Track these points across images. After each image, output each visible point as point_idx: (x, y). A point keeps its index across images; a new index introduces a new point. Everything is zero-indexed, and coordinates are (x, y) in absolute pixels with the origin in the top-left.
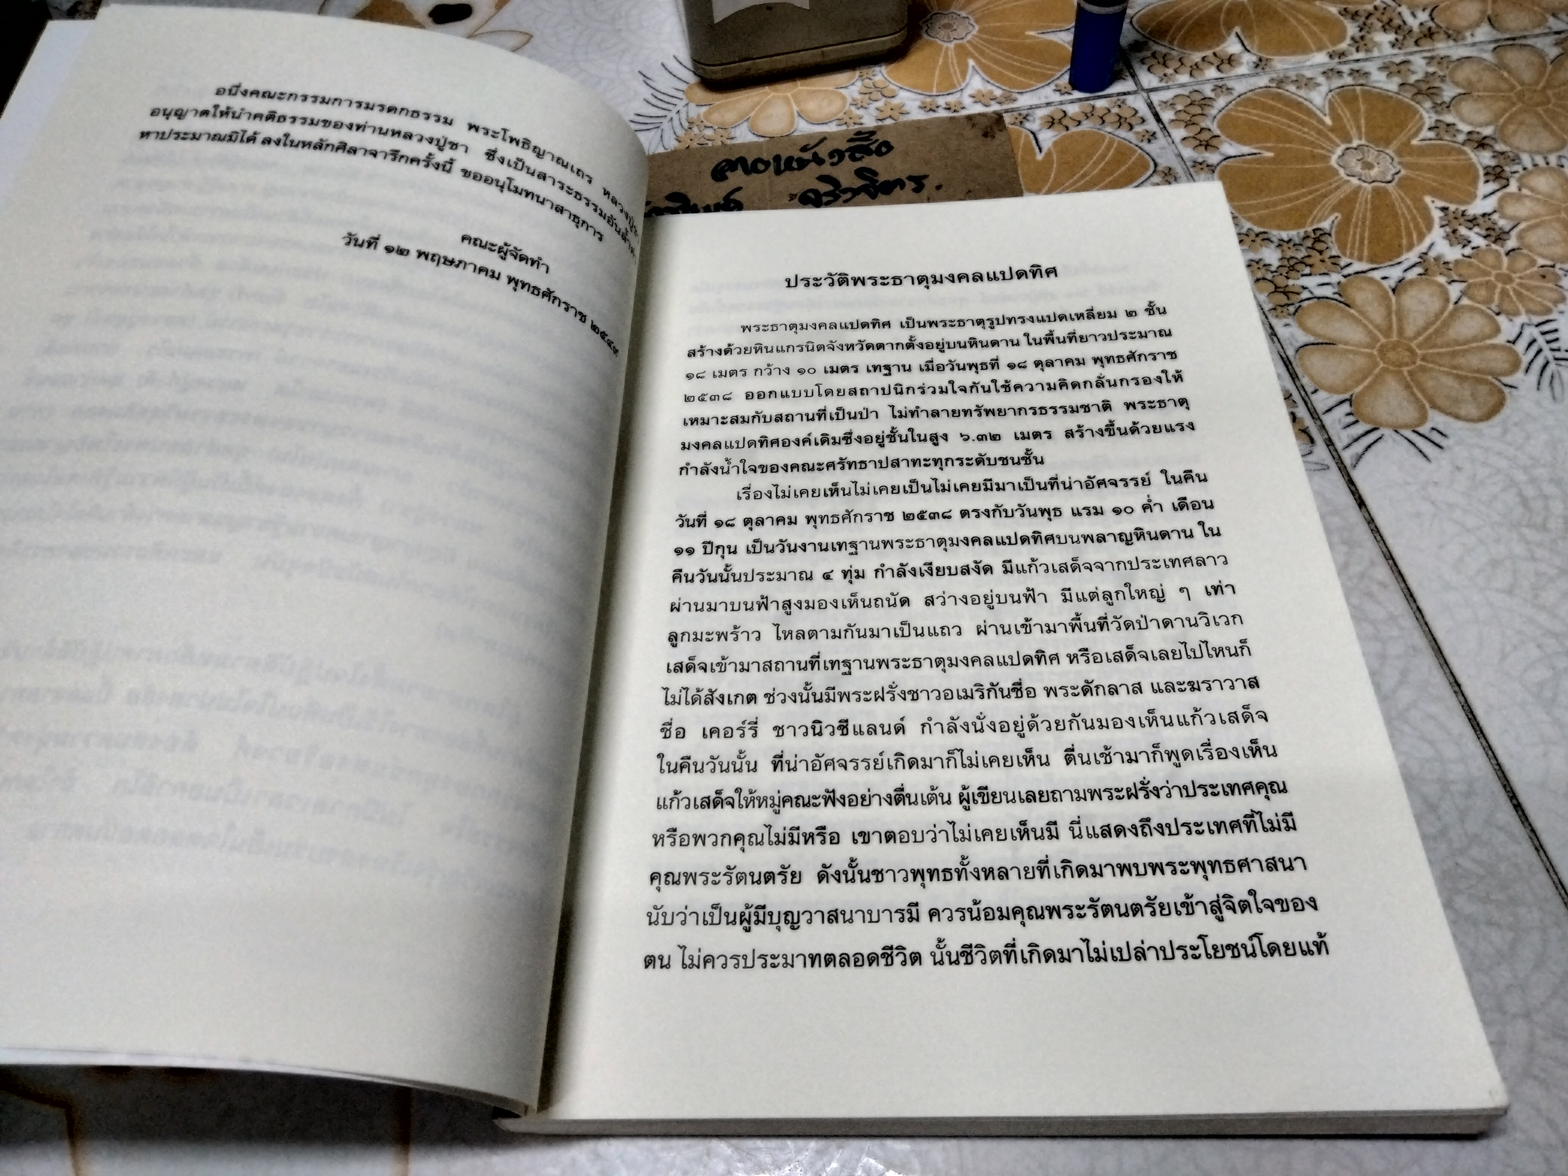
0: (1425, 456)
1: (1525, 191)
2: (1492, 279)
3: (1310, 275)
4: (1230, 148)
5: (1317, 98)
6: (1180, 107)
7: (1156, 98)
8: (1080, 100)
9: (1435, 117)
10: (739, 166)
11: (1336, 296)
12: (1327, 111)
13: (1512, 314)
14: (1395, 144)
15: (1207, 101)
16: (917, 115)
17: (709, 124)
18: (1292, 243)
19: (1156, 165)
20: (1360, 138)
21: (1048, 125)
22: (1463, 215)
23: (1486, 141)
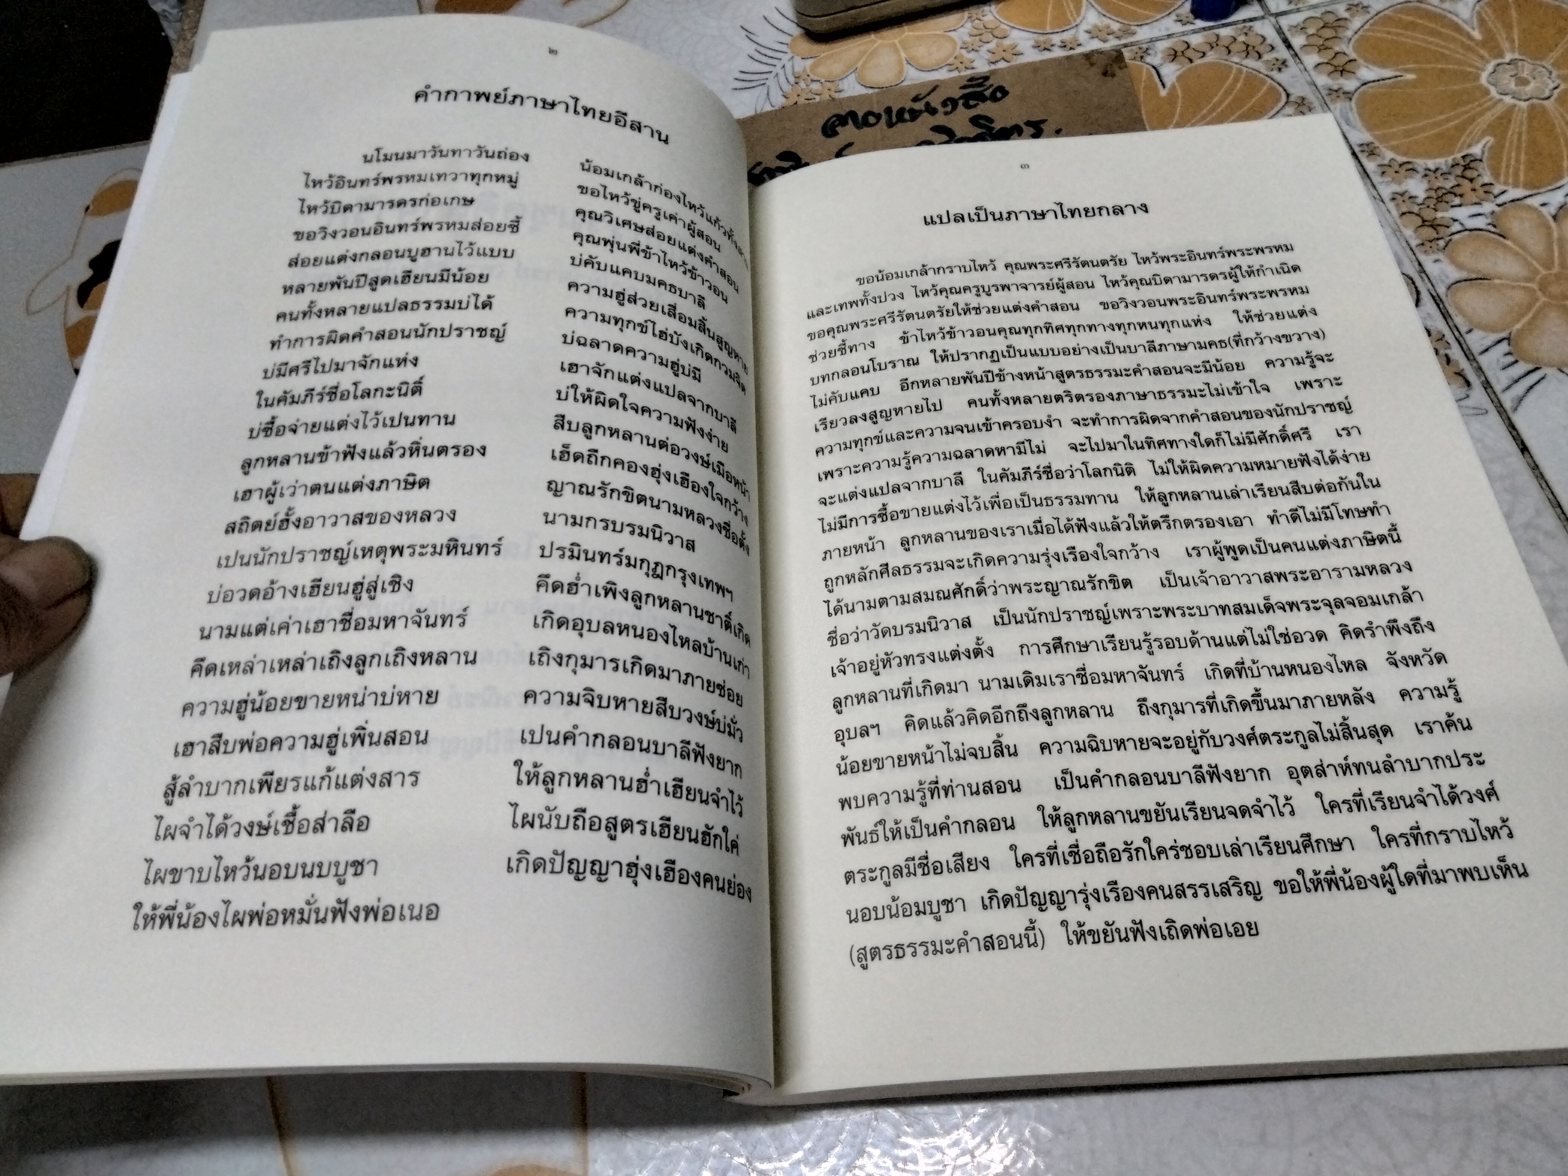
3: (1460, 206)
4: (1367, 73)
5: (1464, 11)
6: (1311, 31)
7: (1285, 22)
8: (1204, 29)
10: (850, 122)
11: (1493, 229)
12: (1475, 23)
14: (1555, 55)
15: (1341, 23)
16: (1032, 56)
17: (816, 78)
18: (1440, 172)
19: (1288, 95)
20: (1513, 50)
21: (1171, 58)
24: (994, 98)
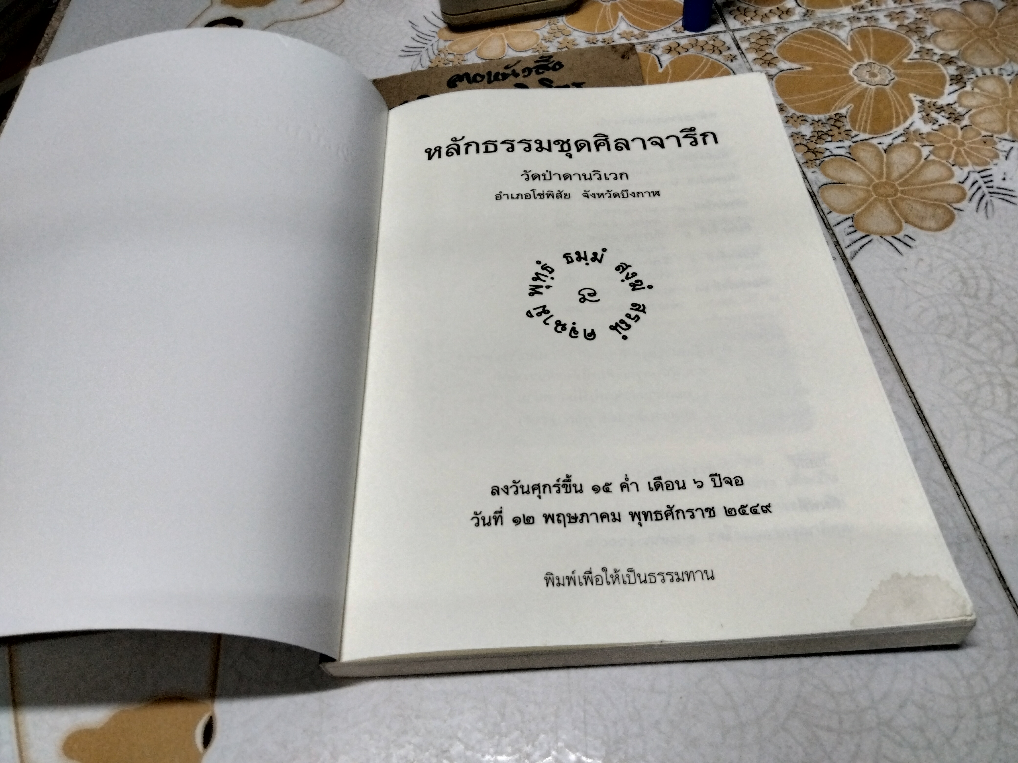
0: (899, 252)
1: (976, 90)
2: (951, 144)
3: (831, 141)
4: (784, 65)
5: (843, 34)
6: (753, 40)
7: (738, 35)
8: (689, 36)
9: (919, 45)
10: (465, 79)
11: (849, 155)
12: (849, 43)
13: (962, 166)
14: (893, 62)
15: (771, 37)
16: (583, 44)
17: (451, 52)
18: (820, 122)
20: (869, 58)
21: (667, 51)
22: (934, 105)
23: (952, 59)
24: (554, 69)
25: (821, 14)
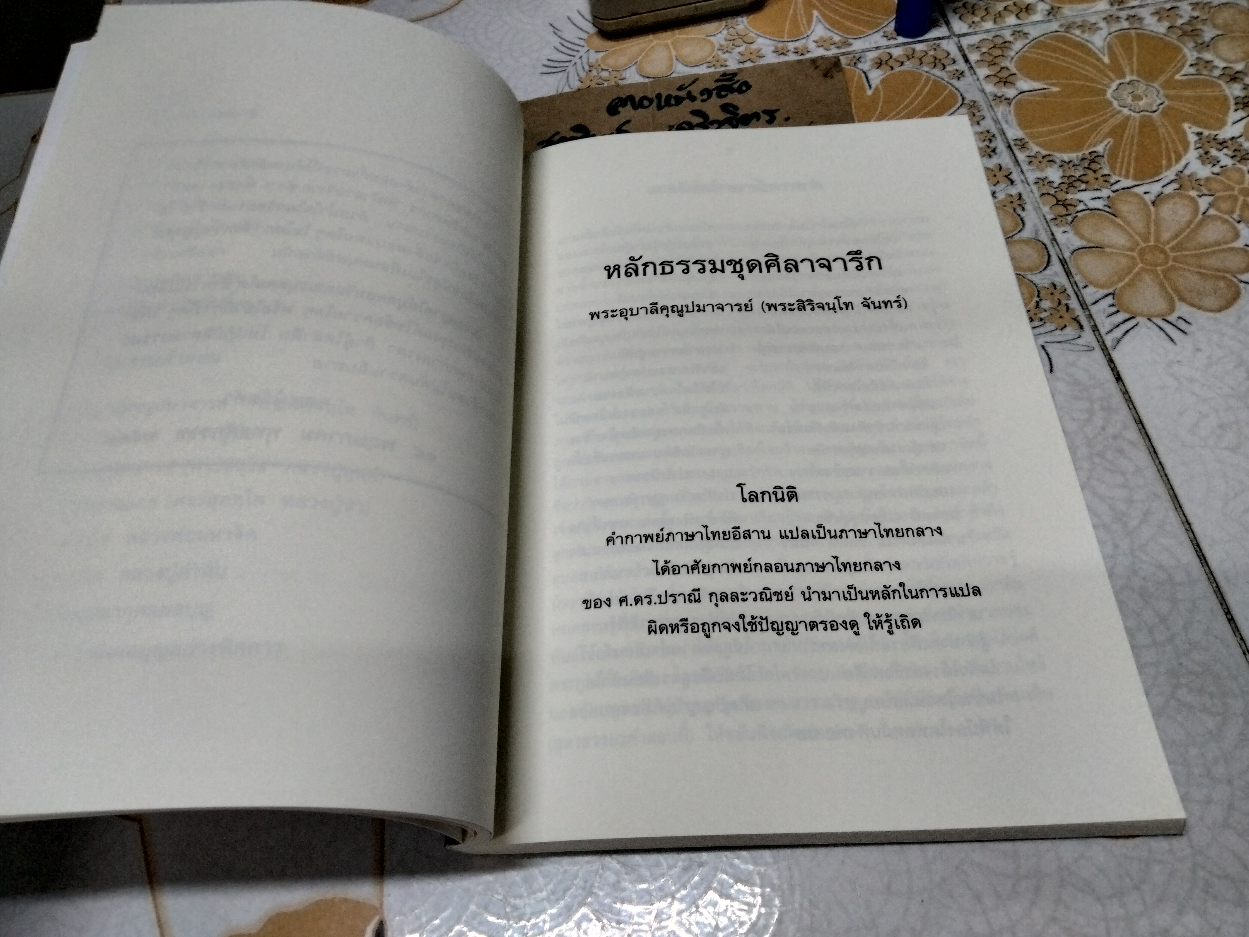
0: (1172, 339)
2: (1236, 193)
3: (1085, 190)
4: (1024, 84)
5: (1098, 40)
6: (984, 50)
7: (965, 42)
8: (904, 44)
9: (1196, 55)
10: (629, 103)
11: (1107, 209)
12: (1106, 52)
14: (1163, 78)
15: (1007, 45)
16: (772, 59)
17: (605, 68)
18: (1071, 164)
19: (963, 99)
20: (1132, 74)
21: (877, 65)
22: (1214, 139)
23: (1238, 75)
24: (740, 91)
25: (1068, 11)
